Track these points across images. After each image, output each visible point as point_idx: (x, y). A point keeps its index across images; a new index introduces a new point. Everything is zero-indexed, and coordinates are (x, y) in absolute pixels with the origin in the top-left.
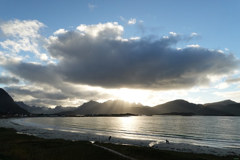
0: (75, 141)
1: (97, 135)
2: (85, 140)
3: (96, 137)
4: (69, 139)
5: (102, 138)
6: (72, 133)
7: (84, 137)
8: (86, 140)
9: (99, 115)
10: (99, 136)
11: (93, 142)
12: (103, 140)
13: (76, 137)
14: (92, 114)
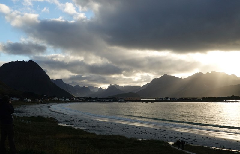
0: (141, 140)
1: (178, 133)
2: (158, 139)
3: (176, 136)
4: (132, 137)
5: (188, 137)
6: (137, 127)
7: (156, 135)
8: (160, 139)
9: (181, 98)
10: (182, 133)
11: (171, 143)
12: (189, 140)
13: (143, 134)
14: (167, 98)
